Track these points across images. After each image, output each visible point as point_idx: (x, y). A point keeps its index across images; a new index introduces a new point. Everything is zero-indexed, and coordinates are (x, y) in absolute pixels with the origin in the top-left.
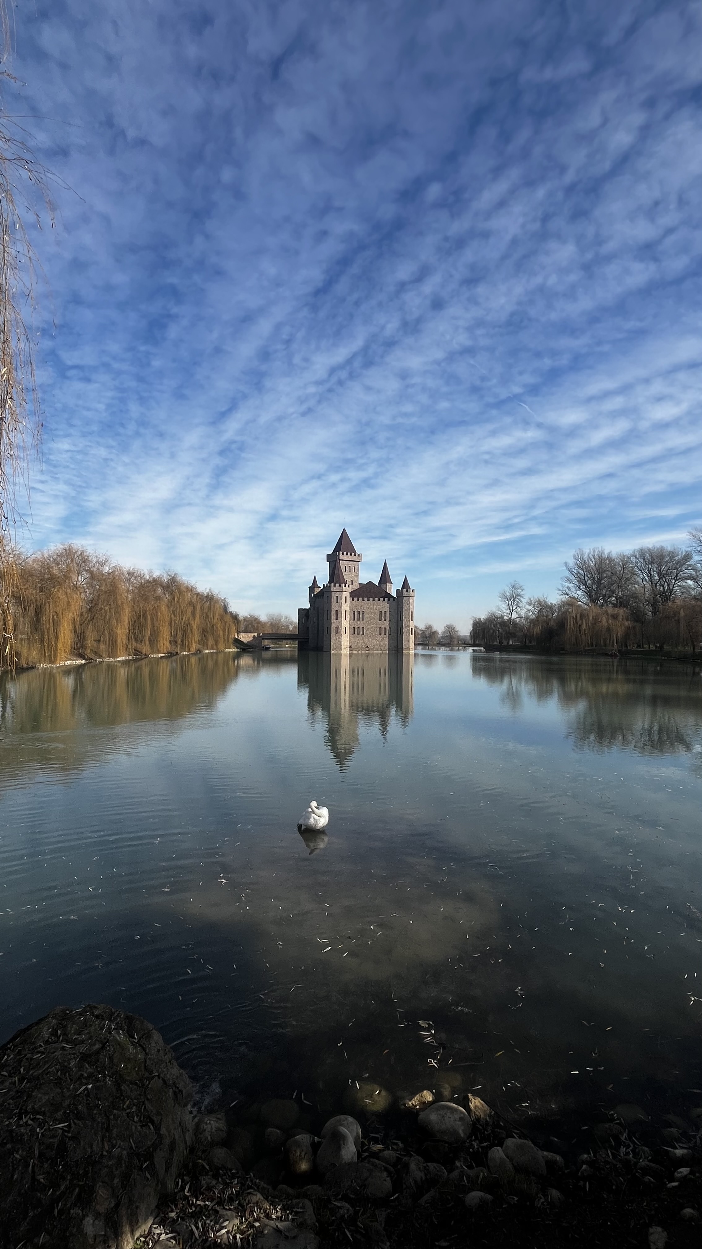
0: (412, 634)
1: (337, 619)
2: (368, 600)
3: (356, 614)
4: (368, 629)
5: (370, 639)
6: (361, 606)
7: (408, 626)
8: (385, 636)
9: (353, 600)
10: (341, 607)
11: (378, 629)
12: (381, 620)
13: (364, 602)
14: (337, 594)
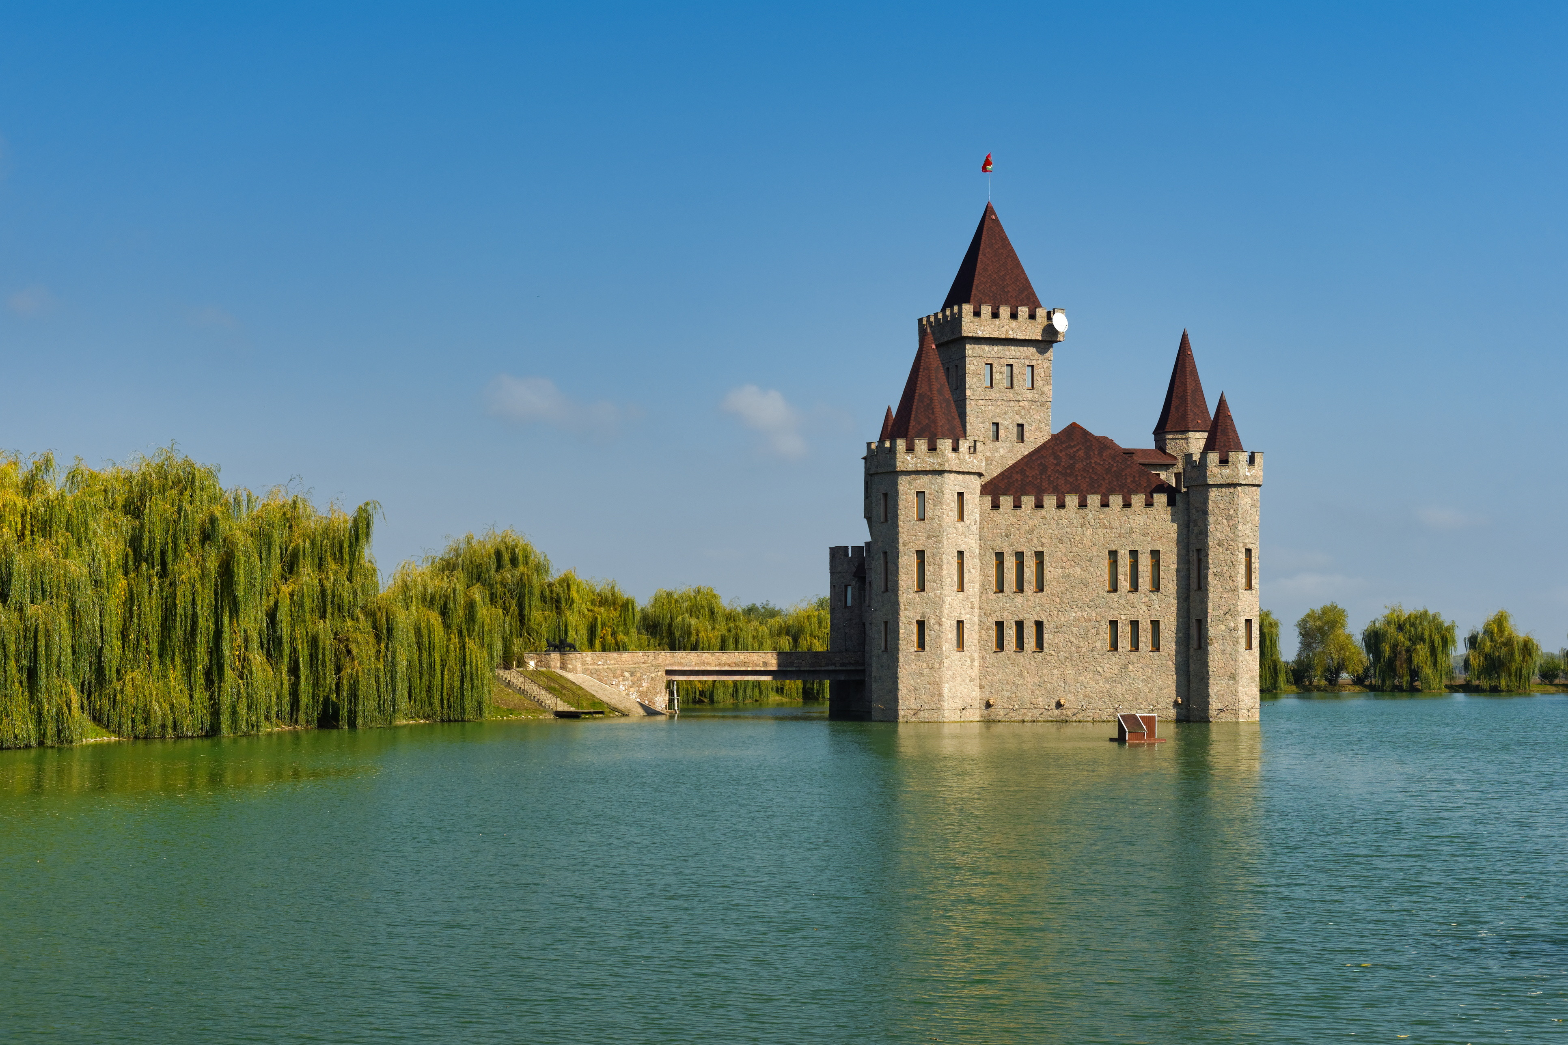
0: (1249, 647)
1: (921, 588)
2: (1061, 505)
3: (1010, 563)
4: (1057, 631)
5: (1070, 672)
6: (1031, 532)
7: (1231, 612)
8: (1133, 656)
9: (996, 506)
10: (936, 536)
11: (1105, 628)
12: (1114, 589)
13: (1043, 512)
14: (922, 482)
